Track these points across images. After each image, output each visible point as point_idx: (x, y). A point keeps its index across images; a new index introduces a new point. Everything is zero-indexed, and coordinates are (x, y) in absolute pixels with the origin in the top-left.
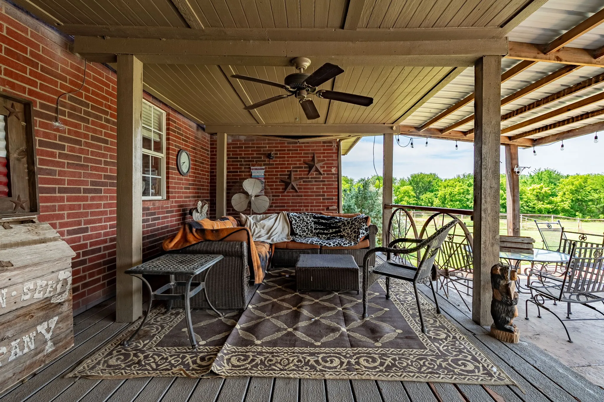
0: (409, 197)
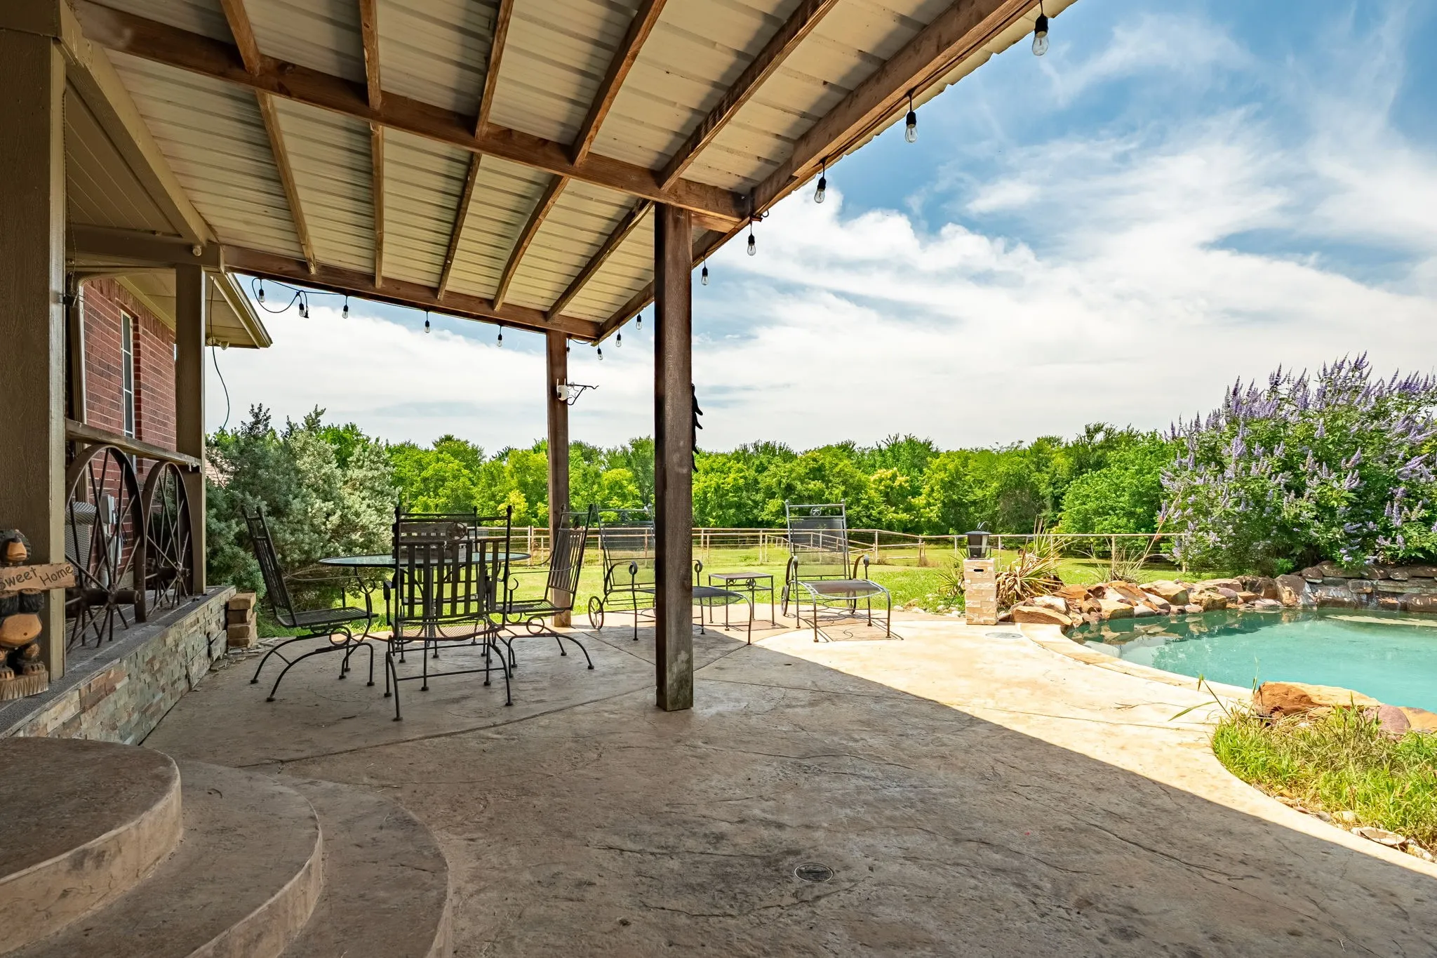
0: (624, 497)
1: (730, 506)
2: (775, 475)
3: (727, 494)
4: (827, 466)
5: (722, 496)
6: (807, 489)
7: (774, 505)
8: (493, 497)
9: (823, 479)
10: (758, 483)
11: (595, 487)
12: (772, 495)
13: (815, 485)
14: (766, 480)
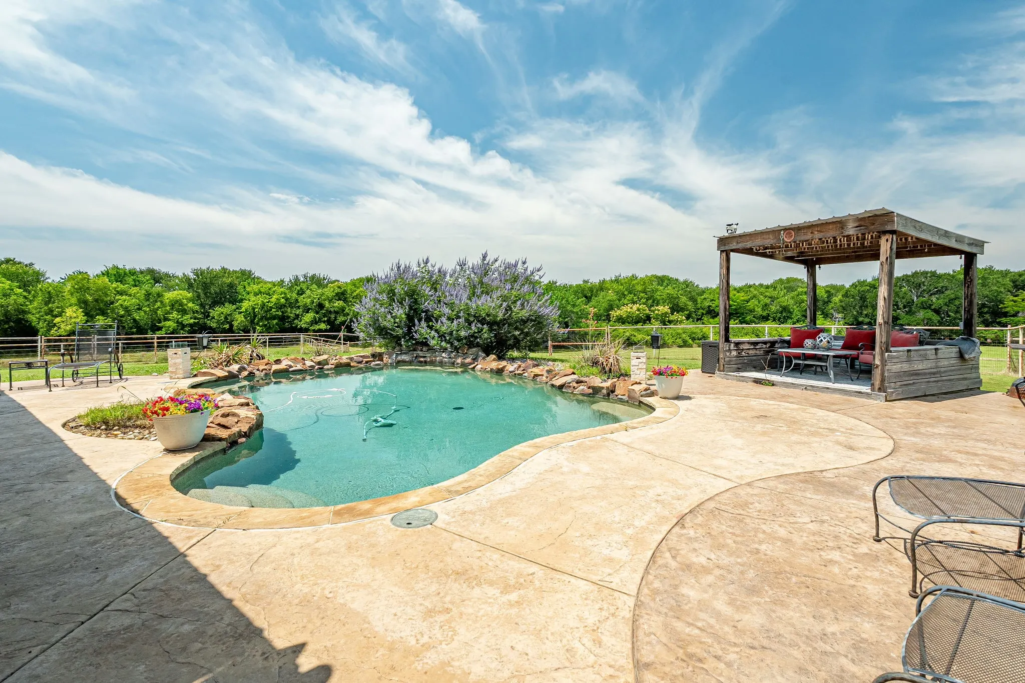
1: (274, 318)
2: (309, 297)
3: (271, 310)
4: (349, 291)
5: (266, 312)
6: (334, 307)
7: (309, 317)
8: (50, 312)
9: (345, 300)
10: (298, 302)
11: (159, 304)
12: (307, 310)
13: (339, 304)
14: (304, 300)
